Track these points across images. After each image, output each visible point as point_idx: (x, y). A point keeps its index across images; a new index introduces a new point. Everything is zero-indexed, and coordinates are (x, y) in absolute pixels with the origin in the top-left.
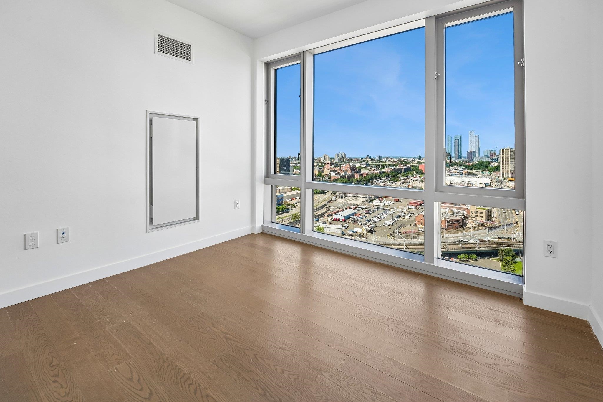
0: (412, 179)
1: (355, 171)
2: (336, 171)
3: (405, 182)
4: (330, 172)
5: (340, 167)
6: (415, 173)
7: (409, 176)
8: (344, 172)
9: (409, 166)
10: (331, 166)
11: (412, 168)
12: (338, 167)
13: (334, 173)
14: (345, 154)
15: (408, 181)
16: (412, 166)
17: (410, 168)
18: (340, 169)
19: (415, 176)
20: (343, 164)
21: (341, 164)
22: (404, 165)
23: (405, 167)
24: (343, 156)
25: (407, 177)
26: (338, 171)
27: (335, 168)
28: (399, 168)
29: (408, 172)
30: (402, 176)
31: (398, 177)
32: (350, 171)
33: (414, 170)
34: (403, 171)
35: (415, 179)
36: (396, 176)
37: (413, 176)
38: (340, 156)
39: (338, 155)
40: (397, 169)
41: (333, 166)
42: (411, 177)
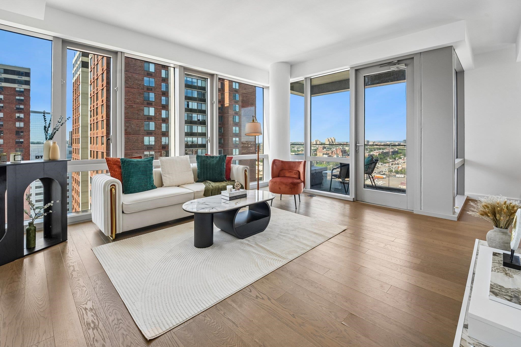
0: (400, 161)
1: (346, 154)
2: (328, 154)
3: (394, 164)
4: (323, 155)
5: (331, 150)
6: (402, 156)
7: (397, 158)
8: (336, 155)
9: (396, 149)
10: (323, 149)
11: (400, 151)
12: (330, 151)
13: (326, 156)
14: (335, 140)
15: (397, 163)
16: (399, 149)
17: (397, 151)
18: (332, 152)
19: (403, 158)
20: (334, 148)
21: (331, 148)
22: (391, 148)
23: (392, 150)
24: (333, 141)
25: (395, 159)
26: (330, 154)
27: (327, 151)
28: (387, 151)
29: (395, 155)
30: (391, 159)
31: (387, 159)
32: (341, 154)
33: (401, 153)
34: (391, 154)
35: (403, 161)
36: (385, 158)
37: (401, 158)
38: (331, 141)
39: (329, 140)
40: (385, 152)
41: (325, 150)
42: (399, 159)
